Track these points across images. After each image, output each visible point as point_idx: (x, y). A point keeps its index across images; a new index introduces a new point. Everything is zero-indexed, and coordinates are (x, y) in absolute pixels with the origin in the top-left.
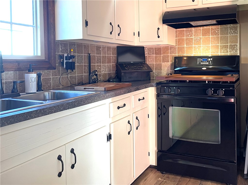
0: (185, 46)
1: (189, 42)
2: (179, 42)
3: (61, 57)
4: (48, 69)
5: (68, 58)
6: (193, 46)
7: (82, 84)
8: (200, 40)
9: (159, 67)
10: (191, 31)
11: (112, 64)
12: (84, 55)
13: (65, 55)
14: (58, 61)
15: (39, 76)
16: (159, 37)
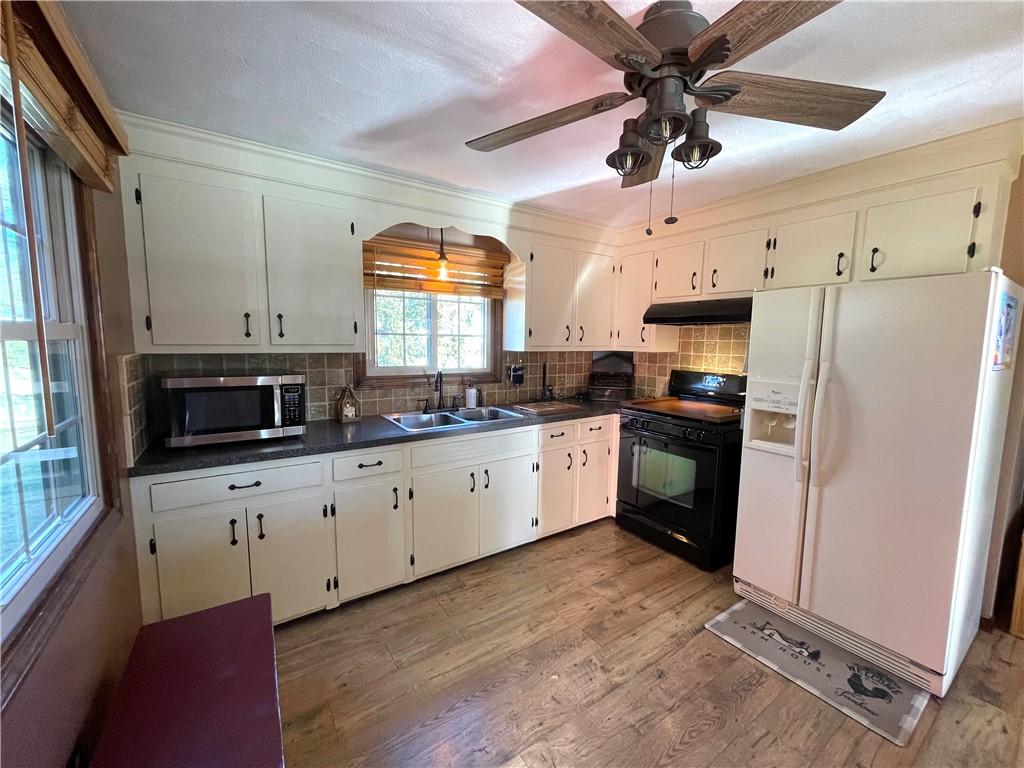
0: (692, 353)
1: (699, 347)
2: (684, 346)
3: (509, 368)
4: (493, 382)
5: (515, 370)
6: (704, 354)
7: (536, 401)
8: (715, 346)
9: (652, 383)
10: (702, 330)
11: (584, 374)
12: (539, 364)
13: (513, 367)
14: (504, 372)
15: (479, 391)
16: (643, 341)
